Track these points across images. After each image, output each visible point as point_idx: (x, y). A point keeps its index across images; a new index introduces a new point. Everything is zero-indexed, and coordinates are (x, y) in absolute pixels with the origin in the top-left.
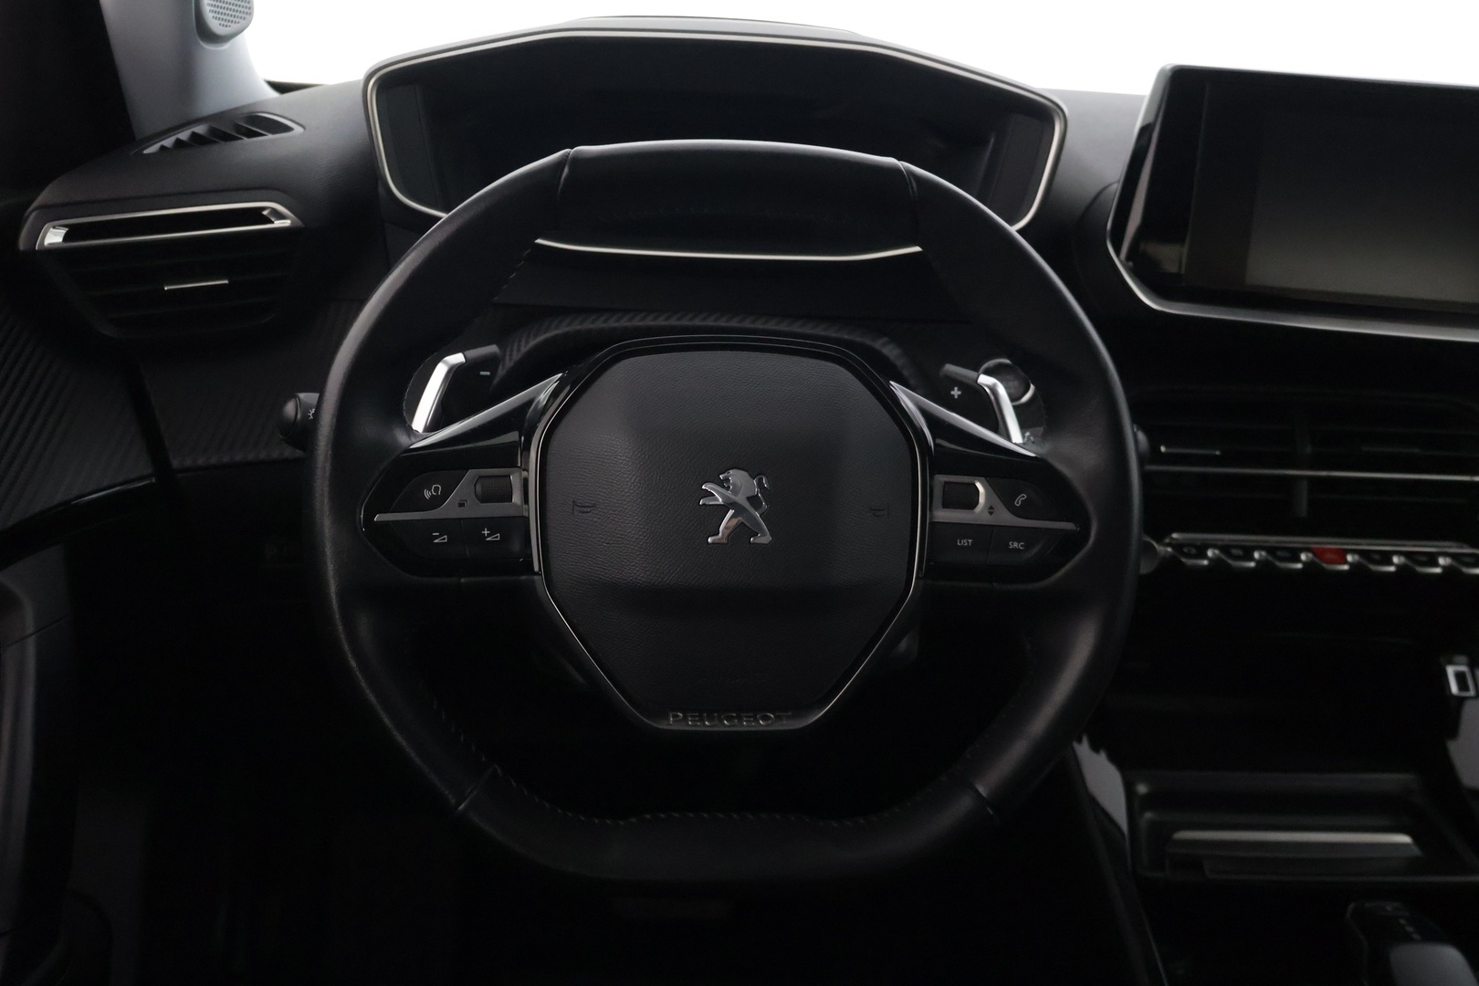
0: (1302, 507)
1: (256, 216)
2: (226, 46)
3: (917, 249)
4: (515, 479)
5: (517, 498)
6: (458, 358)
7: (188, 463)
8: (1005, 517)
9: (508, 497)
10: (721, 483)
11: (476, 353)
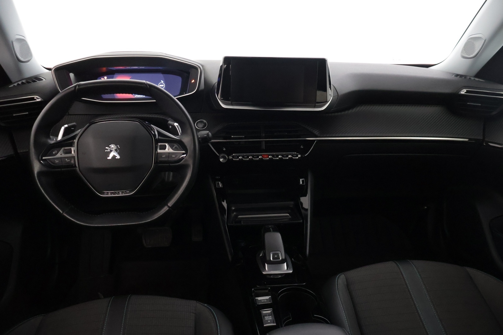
0: (264, 147)
1: (33, 99)
2: (28, 63)
3: (155, 101)
4: (73, 149)
5: (73, 152)
6: (66, 126)
7: (22, 151)
8: (171, 151)
9: (71, 153)
10: (109, 147)
11: (70, 125)
